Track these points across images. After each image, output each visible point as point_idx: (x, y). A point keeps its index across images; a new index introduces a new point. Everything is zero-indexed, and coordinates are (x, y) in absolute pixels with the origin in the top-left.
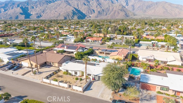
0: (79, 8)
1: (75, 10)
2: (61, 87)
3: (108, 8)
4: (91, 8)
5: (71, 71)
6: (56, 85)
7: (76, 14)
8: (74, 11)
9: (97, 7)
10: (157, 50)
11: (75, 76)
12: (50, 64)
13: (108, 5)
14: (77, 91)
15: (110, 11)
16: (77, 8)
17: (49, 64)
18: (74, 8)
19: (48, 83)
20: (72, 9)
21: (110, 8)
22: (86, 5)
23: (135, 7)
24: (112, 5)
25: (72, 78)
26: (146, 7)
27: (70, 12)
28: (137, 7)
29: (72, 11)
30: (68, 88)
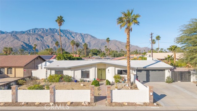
0: (30, 43)
1: (24, 45)
3: (64, 44)
4: (45, 43)
7: (26, 50)
8: (24, 47)
9: (52, 42)
13: (64, 41)
15: (67, 47)
16: (28, 43)
18: (24, 43)
20: (22, 44)
21: (67, 44)
22: (40, 40)
23: (91, 44)
24: (68, 41)
25: (82, 85)
26: (100, 45)
27: (18, 47)
28: (93, 44)
29: (21, 47)
30: (94, 104)
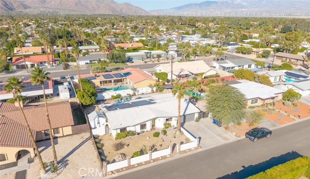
2: (157, 159)
5: (133, 126)
6: (146, 163)
10: (157, 62)
11: (143, 132)
12: (46, 134)
14: (190, 150)
17: (44, 135)
19: (126, 168)
25: (148, 138)
30: (172, 155)
